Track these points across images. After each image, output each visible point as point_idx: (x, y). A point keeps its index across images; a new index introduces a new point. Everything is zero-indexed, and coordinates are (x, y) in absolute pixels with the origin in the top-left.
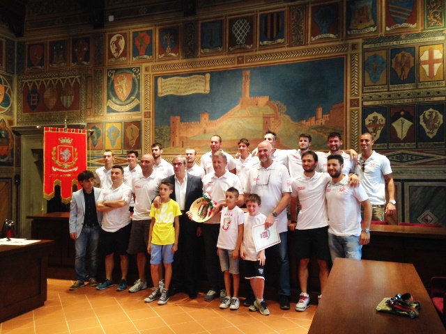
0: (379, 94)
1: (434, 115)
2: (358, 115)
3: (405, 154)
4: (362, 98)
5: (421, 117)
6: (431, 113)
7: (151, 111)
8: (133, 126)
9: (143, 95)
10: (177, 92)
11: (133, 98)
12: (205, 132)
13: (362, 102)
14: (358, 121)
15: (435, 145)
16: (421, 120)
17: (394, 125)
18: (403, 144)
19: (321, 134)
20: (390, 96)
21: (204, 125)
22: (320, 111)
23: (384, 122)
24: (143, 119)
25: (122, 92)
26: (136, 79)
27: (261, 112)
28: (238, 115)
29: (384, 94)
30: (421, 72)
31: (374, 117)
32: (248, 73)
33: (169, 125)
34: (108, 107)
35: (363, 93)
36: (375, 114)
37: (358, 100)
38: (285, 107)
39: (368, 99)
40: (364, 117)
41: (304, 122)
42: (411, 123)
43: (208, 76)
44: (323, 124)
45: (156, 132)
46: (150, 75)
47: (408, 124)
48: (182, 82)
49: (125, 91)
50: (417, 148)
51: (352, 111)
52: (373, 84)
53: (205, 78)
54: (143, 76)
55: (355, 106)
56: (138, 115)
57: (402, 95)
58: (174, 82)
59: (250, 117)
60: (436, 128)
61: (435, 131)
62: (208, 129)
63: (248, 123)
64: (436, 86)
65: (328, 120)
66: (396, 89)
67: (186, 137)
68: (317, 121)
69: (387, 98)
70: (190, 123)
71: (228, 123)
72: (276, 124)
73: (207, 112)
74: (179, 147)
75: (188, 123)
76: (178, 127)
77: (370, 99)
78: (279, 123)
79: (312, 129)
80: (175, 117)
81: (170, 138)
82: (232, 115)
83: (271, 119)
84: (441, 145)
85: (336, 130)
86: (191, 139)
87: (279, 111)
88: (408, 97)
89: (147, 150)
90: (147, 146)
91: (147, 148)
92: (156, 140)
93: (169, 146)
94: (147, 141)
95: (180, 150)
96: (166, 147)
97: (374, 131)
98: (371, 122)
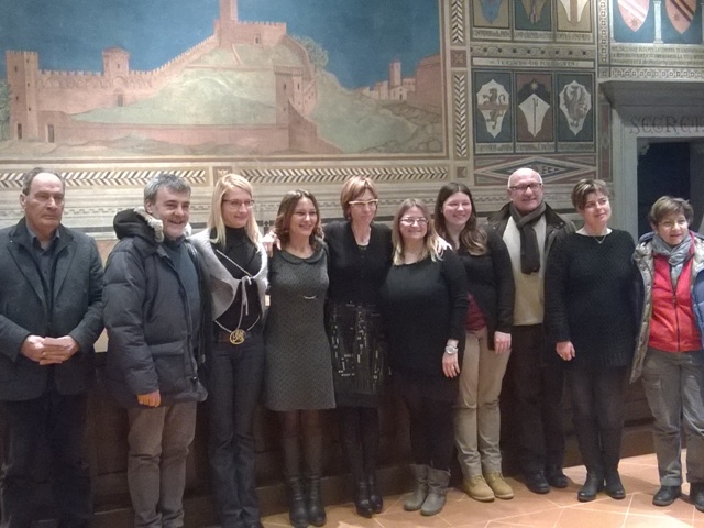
0: (500, 45)
1: (579, 91)
2: (466, 85)
3: (539, 163)
4: (471, 50)
5: (562, 95)
6: (576, 88)
12: (120, 101)
13: (472, 57)
14: (466, 96)
15: (581, 146)
16: (562, 101)
17: (522, 106)
18: (536, 144)
19: (401, 118)
20: (514, 51)
21: (117, 83)
22: (397, 69)
23: (507, 102)
27: (270, 61)
28: (212, 61)
29: (506, 47)
30: (559, 10)
31: (491, 91)
35: (472, 39)
36: (493, 84)
37: (464, 52)
38: (325, 54)
39: (481, 52)
40: (476, 89)
41: (366, 91)
44: (405, 97)
47: (543, 106)
50: (556, 152)
51: (454, 76)
52: (488, 24)
55: (459, 65)
57: (533, 52)
59: (243, 70)
60: (582, 116)
61: (582, 121)
62: (129, 93)
63: (240, 84)
64: (581, 41)
65: (414, 90)
66: (523, 39)
67: (62, 113)
68: (392, 91)
69: (510, 53)
70: (72, 73)
71: (185, 80)
72: (305, 90)
73: (123, 48)
74: (39, 141)
75: (64, 74)
76: (33, 84)
77: (485, 54)
78: (313, 90)
79: (384, 107)
80: (22, 54)
81: (7, 112)
82: (194, 62)
83: (294, 78)
84: (588, 147)
85: (428, 113)
86: (78, 118)
87: (311, 61)
88: (541, 56)
93: (7, 137)
95: (43, 150)
97: (493, 118)
98: (487, 99)
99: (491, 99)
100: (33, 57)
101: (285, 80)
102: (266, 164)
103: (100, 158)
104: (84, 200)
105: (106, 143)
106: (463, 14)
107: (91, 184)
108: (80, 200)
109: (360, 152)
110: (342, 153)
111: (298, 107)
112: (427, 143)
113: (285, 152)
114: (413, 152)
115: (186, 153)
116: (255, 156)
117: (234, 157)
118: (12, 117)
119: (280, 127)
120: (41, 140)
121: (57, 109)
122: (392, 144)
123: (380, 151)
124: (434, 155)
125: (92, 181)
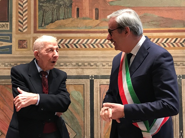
74: (89, 19)
81: (71, 1)
86: (114, 4)
89: (22, 23)
90: (22, 15)
91: (22, 19)
92: (41, 4)
93: (70, 16)
94: (22, 6)
95: (91, 25)
96: (64, 19)
118: (74, 4)
120: (90, 18)
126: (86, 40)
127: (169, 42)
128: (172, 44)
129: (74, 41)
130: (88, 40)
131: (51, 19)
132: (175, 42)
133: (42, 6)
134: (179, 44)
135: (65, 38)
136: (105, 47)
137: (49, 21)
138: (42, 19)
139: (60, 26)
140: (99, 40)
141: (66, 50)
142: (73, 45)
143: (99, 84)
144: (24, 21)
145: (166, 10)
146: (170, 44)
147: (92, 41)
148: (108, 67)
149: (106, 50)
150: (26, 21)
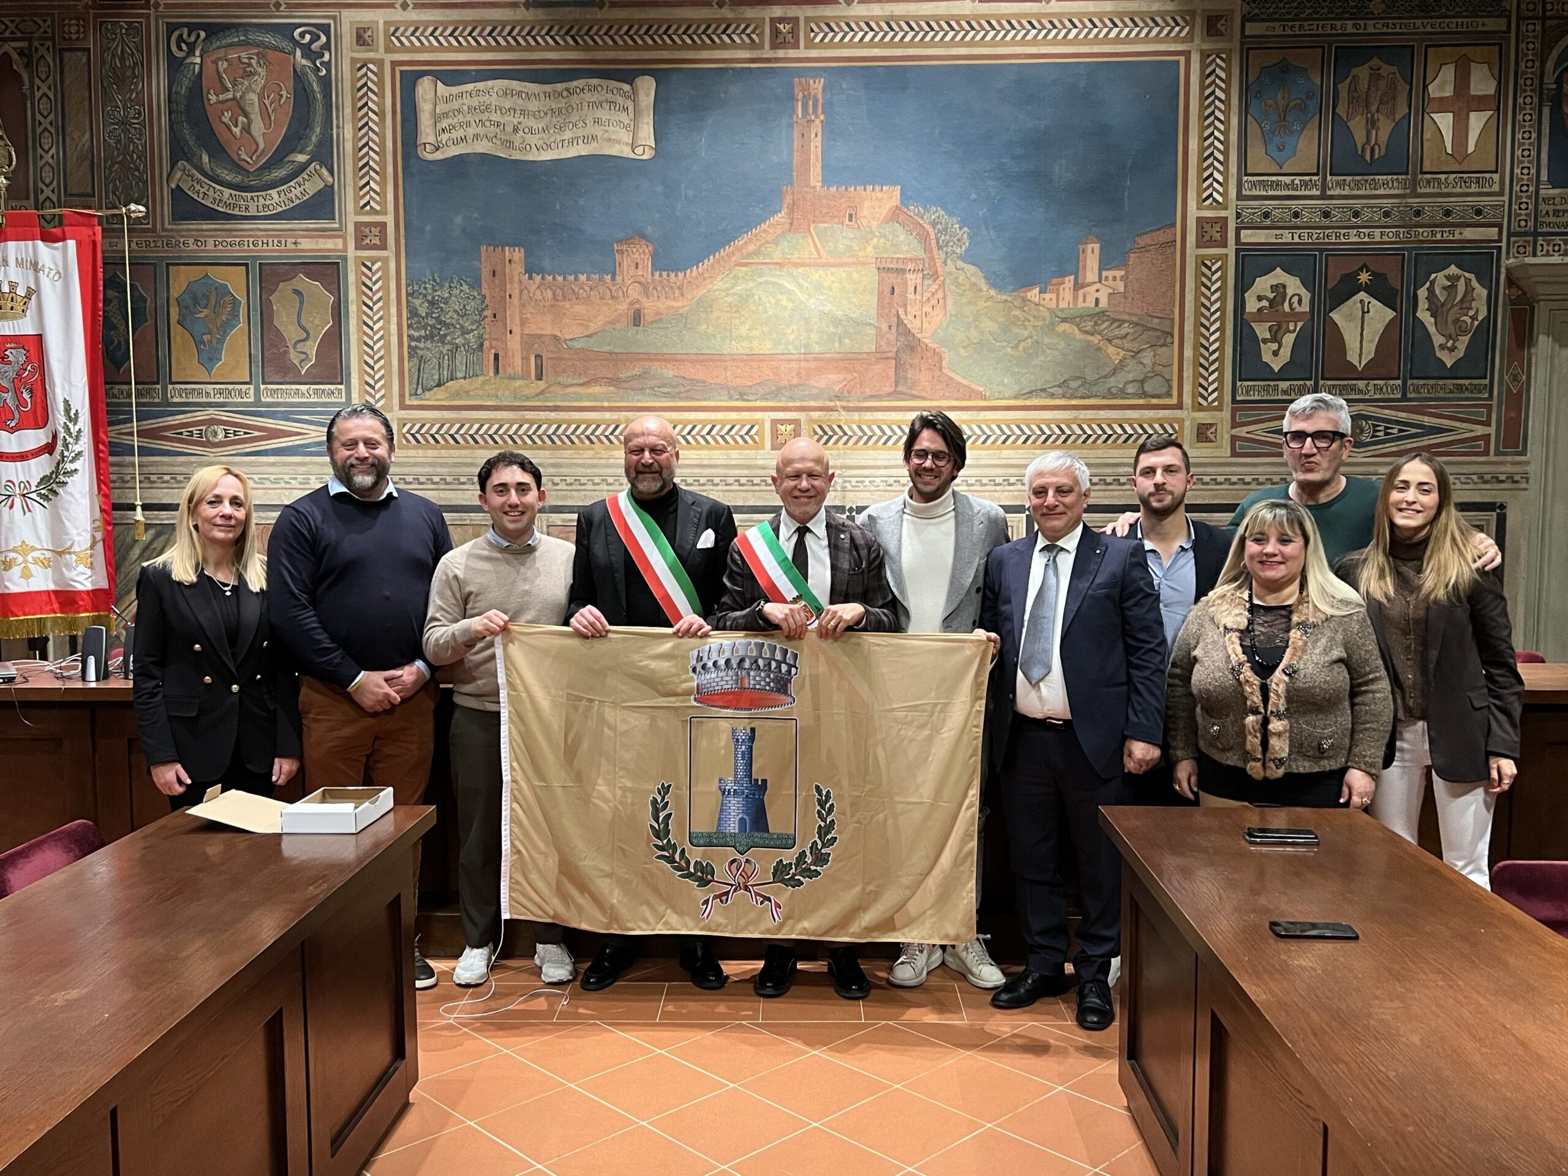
0: (1296, 204)
1: (1461, 286)
2: (1223, 277)
3: (1366, 418)
4: (1238, 215)
5: (1422, 293)
6: (1454, 279)
7: (389, 219)
8: (303, 281)
9: (349, 146)
10: (509, 144)
11: (302, 158)
12: (637, 319)
13: (1238, 231)
14: (1223, 299)
15: (1460, 388)
16: (1423, 304)
17: (1334, 315)
18: (1361, 384)
19: (1096, 339)
20: (1326, 215)
21: (634, 291)
22: (1092, 254)
23: (1305, 307)
24: (351, 252)
25: (247, 129)
26: (312, 77)
27: (870, 249)
28: (777, 252)
29: (1310, 207)
30: (1427, 135)
31: (1274, 288)
32: (818, 86)
33: (476, 284)
34: (178, 194)
35: (1240, 197)
36: (1279, 276)
37: (1224, 220)
38: (964, 234)
39: (1257, 219)
40: (1243, 285)
41: (1034, 294)
42: (1390, 314)
43: (647, 87)
44: (1104, 303)
45: (413, 313)
46: (380, 63)
47: (1380, 315)
48: (533, 106)
49: (258, 127)
50: (1404, 398)
51: (1201, 262)
52: (1275, 169)
53: (634, 97)
54: (346, 67)
55: (1211, 243)
56: (324, 233)
57: (1366, 215)
58: (493, 100)
59: (827, 266)
60: (1465, 332)
61: (1465, 339)
62: (649, 306)
63: (819, 287)
64: (1474, 189)
65: (1122, 290)
66: (1347, 192)
67: (555, 337)
68: (1081, 292)
69: (1317, 219)
70: (572, 278)
71: (734, 285)
72: (927, 295)
73: (643, 237)
74: (522, 378)
75: (560, 279)
76: (516, 293)
77: (1266, 221)
78: (940, 294)
79: (1064, 320)
80: (503, 251)
81: (480, 337)
82: (749, 255)
83: (909, 276)
84: (1478, 389)
85: (1148, 329)
86: (577, 345)
87: (939, 248)
88: (1385, 221)
89: (373, 387)
90: (372, 368)
91: (373, 377)
92: (413, 344)
93: (479, 372)
94: (372, 348)
95: (527, 392)
96: (465, 378)
97: (1276, 338)
98: (1265, 303)
99: (1272, 302)
100: (518, 254)
101: (892, 279)
102: (856, 416)
103: (606, 404)
104: (580, 465)
105: (614, 381)
106: (1226, 153)
107: (592, 442)
108: (575, 465)
109: (1016, 398)
110: (985, 398)
111: (913, 324)
112: (1143, 382)
113: (890, 396)
114: (1115, 396)
115: (731, 398)
116: (838, 403)
117: (805, 404)
118: (487, 344)
119: (881, 356)
120: (525, 376)
121: (549, 331)
122: (1074, 384)
123: (1052, 396)
124: (1155, 401)
125: (593, 438)
126: (515, 427)
127: (698, 434)
128: (703, 437)
129: (489, 428)
130: (521, 426)
131: (436, 377)
132: (708, 433)
133: (417, 347)
134: (718, 438)
135: (468, 420)
136: (558, 443)
137: (433, 384)
138: (416, 377)
139: (457, 395)
140: (544, 427)
141: (472, 448)
142: (486, 437)
143: (545, 524)
144: (376, 382)
145: (692, 362)
146: (698, 437)
147: (529, 429)
148: (565, 487)
149: (559, 448)
150: (382, 382)
